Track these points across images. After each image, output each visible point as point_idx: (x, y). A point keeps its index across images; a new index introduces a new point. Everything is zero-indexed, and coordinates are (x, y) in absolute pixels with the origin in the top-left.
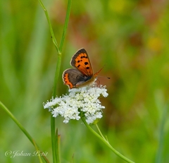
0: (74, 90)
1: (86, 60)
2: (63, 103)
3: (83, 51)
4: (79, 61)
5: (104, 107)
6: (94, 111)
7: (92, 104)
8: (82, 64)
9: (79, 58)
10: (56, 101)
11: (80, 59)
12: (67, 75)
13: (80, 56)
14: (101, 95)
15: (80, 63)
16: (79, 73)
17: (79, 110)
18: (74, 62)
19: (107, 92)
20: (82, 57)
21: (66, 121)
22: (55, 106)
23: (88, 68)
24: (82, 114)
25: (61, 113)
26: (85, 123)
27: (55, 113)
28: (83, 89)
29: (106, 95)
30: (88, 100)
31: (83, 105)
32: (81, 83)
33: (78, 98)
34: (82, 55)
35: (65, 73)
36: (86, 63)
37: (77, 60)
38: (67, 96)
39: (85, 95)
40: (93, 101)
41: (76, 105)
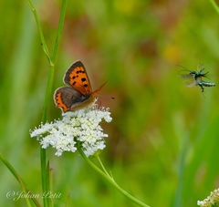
0: (70, 114)
1: (83, 76)
2: (54, 131)
3: (79, 64)
4: (74, 78)
5: (107, 136)
6: (94, 140)
7: (92, 132)
8: (78, 81)
9: (74, 74)
10: (46, 127)
11: (76, 75)
12: (59, 95)
13: (76, 70)
14: (103, 120)
15: (75, 80)
16: (75, 92)
17: (75, 139)
18: (68, 79)
19: (111, 116)
20: (78, 72)
21: (59, 154)
22: (45, 135)
23: (86, 86)
24: (79, 144)
25: (52, 143)
26: (83, 155)
27: (45, 142)
28: (80, 112)
29: (109, 119)
30: (86, 127)
31: (80, 133)
32: (77, 104)
33: (74, 124)
34: (78, 69)
35: (57, 93)
36: (83, 80)
37: (71, 76)
38: (60, 122)
39: (82, 120)
40: (93, 127)
41: (70, 133)
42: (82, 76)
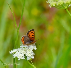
2: (18, 52)
3: (33, 30)
4: (30, 34)
5: (35, 54)
6: (31, 56)
7: (30, 53)
10: (15, 51)
11: (31, 33)
13: (31, 32)
14: (34, 49)
17: (24, 55)
19: (36, 48)
20: (32, 33)
21: (19, 60)
22: (15, 53)
23: (33, 38)
24: (26, 57)
25: (17, 56)
27: (15, 56)
28: (26, 46)
30: (28, 51)
31: (26, 53)
33: (24, 50)
34: (32, 32)
36: (33, 36)
39: (27, 49)
40: (30, 51)
41: (23, 53)
42: (33, 34)
